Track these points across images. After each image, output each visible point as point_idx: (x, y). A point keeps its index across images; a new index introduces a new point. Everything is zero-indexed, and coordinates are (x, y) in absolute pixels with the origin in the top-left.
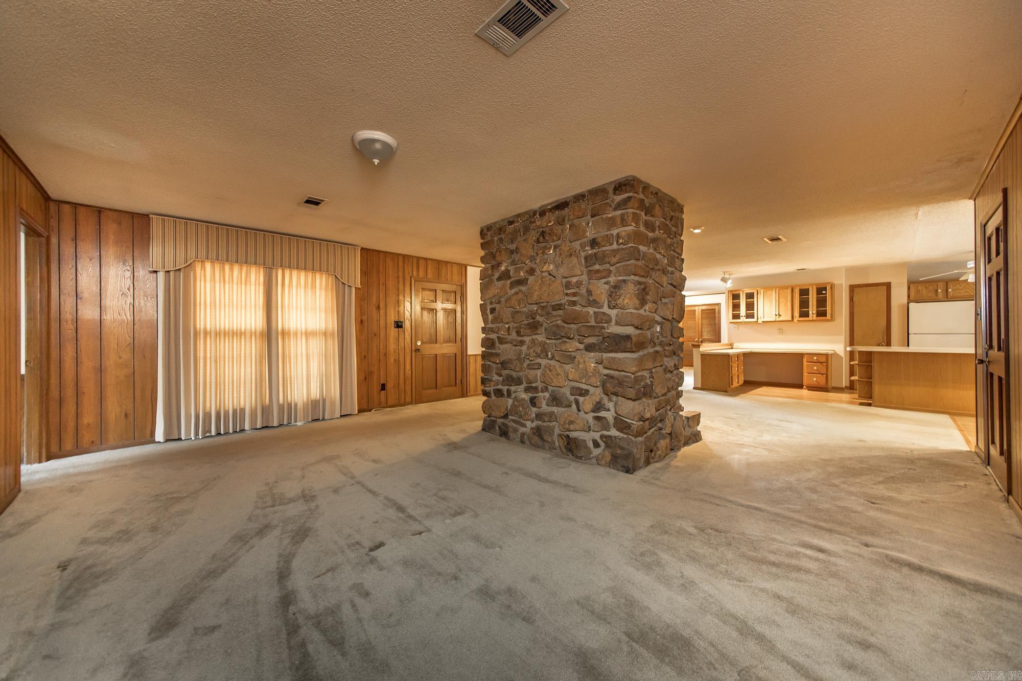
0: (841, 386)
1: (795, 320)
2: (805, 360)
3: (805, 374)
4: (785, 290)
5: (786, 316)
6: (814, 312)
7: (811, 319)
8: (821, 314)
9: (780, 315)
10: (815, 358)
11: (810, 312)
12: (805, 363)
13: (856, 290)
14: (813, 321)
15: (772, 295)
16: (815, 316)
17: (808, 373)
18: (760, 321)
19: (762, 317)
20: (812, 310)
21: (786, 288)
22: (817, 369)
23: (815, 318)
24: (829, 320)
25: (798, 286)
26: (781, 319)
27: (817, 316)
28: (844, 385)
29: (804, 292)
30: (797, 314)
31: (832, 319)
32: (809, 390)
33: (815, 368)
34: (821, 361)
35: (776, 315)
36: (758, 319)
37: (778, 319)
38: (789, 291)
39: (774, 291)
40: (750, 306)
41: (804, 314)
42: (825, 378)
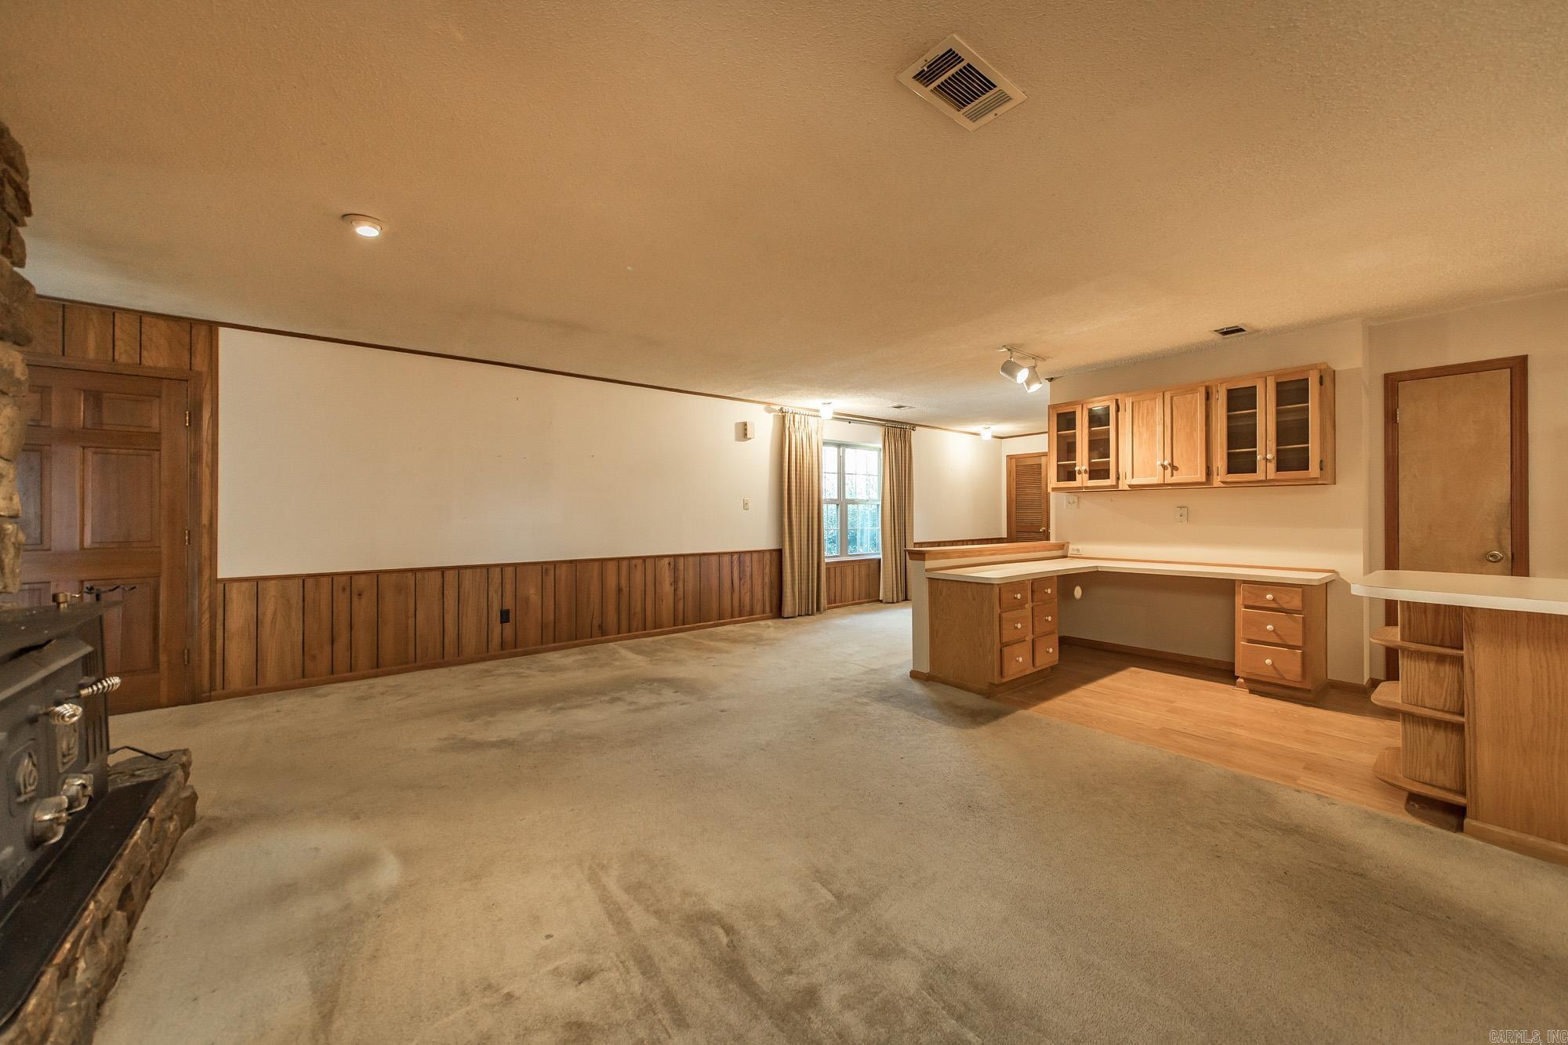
0: (1356, 681)
1: (1217, 481)
2: (1239, 600)
3: (1241, 644)
4: (1189, 396)
5: (1191, 470)
6: (1269, 456)
7: (1263, 478)
8: (1292, 460)
9: (1174, 468)
10: (1269, 597)
11: (1259, 457)
12: (1240, 610)
13: (1406, 389)
14: (1266, 483)
15: (1153, 410)
16: (1272, 466)
17: (1250, 641)
18: (1123, 485)
19: (1129, 474)
20: (1266, 448)
21: (1191, 389)
22: (1274, 631)
23: (1272, 473)
24: (1313, 482)
25: (1223, 381)
26: (1178, 478)
27: (1280, 467)
28: (1365, 681)
29: (1241, 399)
30: (1220, 462)
31: (1329, 475)
32: (1252, 692)
33: (1270, 627)
34: (1285, 606)
35: (1164, 467)
36: (1118, 478)
37: (1169, 480)
38: (1200, 397)
39: (1159, 402)
40: (1100, 446)
41: (1241, 462)
42: (1299, 659)
